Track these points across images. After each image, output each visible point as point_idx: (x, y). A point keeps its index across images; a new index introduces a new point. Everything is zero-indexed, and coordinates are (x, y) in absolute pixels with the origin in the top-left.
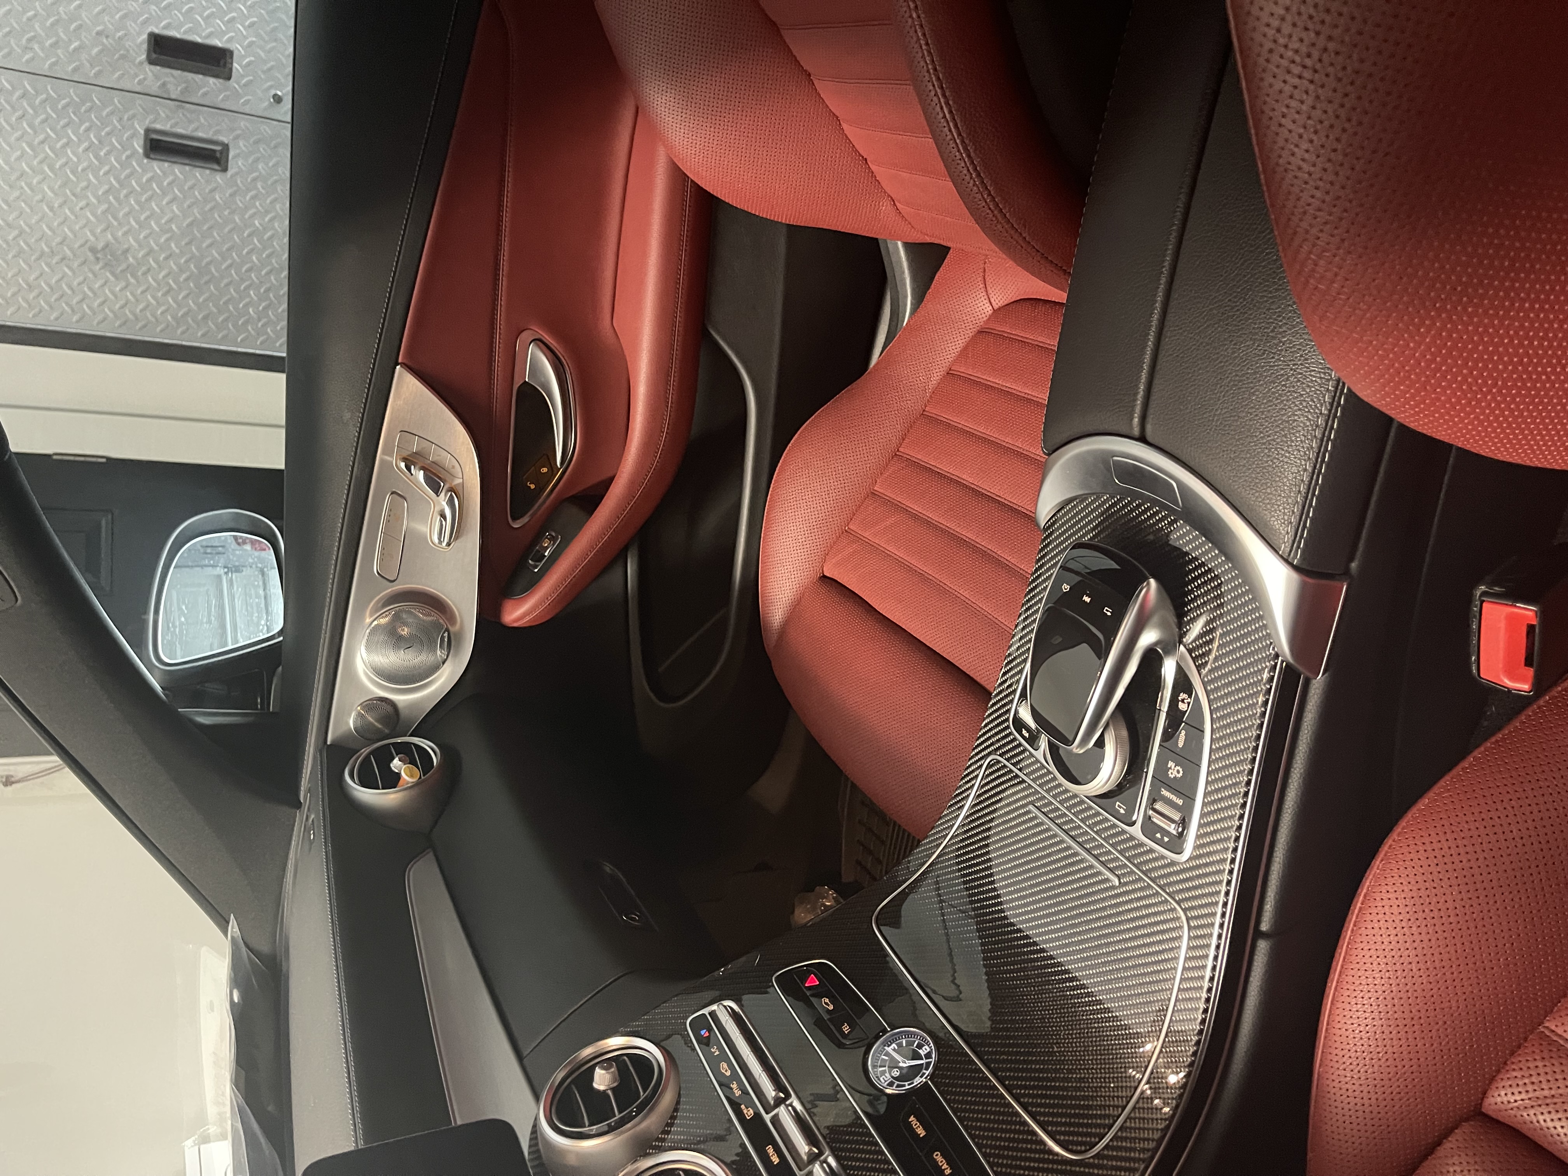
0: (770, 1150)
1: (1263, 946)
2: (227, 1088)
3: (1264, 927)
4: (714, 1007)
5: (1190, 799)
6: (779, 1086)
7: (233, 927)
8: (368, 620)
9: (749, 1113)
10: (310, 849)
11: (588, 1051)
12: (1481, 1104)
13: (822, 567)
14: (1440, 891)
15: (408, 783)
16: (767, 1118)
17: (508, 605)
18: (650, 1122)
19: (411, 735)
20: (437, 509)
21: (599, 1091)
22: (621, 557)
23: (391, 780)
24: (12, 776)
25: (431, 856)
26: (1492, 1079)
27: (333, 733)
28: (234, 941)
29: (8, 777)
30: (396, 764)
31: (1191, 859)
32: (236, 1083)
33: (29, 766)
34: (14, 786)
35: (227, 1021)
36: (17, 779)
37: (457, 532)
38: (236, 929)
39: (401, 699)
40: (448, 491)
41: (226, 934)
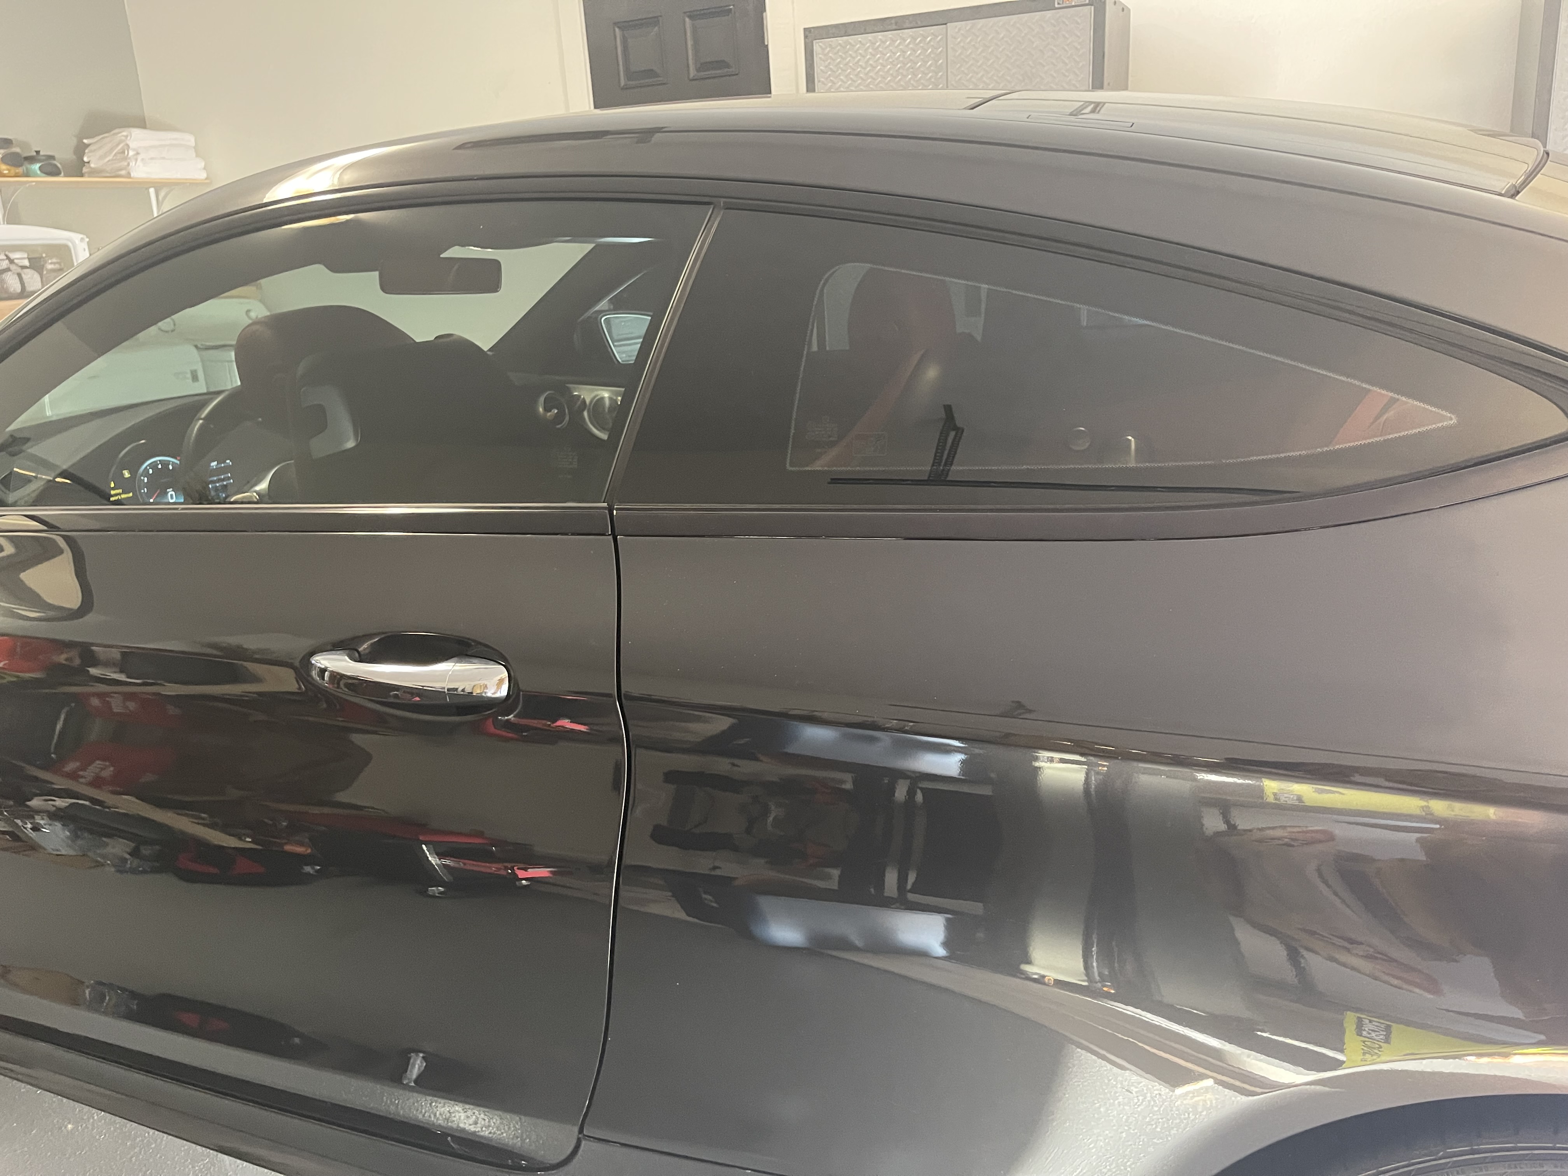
19: (569, 417)
27: (572, 387)
39: (585, 413)
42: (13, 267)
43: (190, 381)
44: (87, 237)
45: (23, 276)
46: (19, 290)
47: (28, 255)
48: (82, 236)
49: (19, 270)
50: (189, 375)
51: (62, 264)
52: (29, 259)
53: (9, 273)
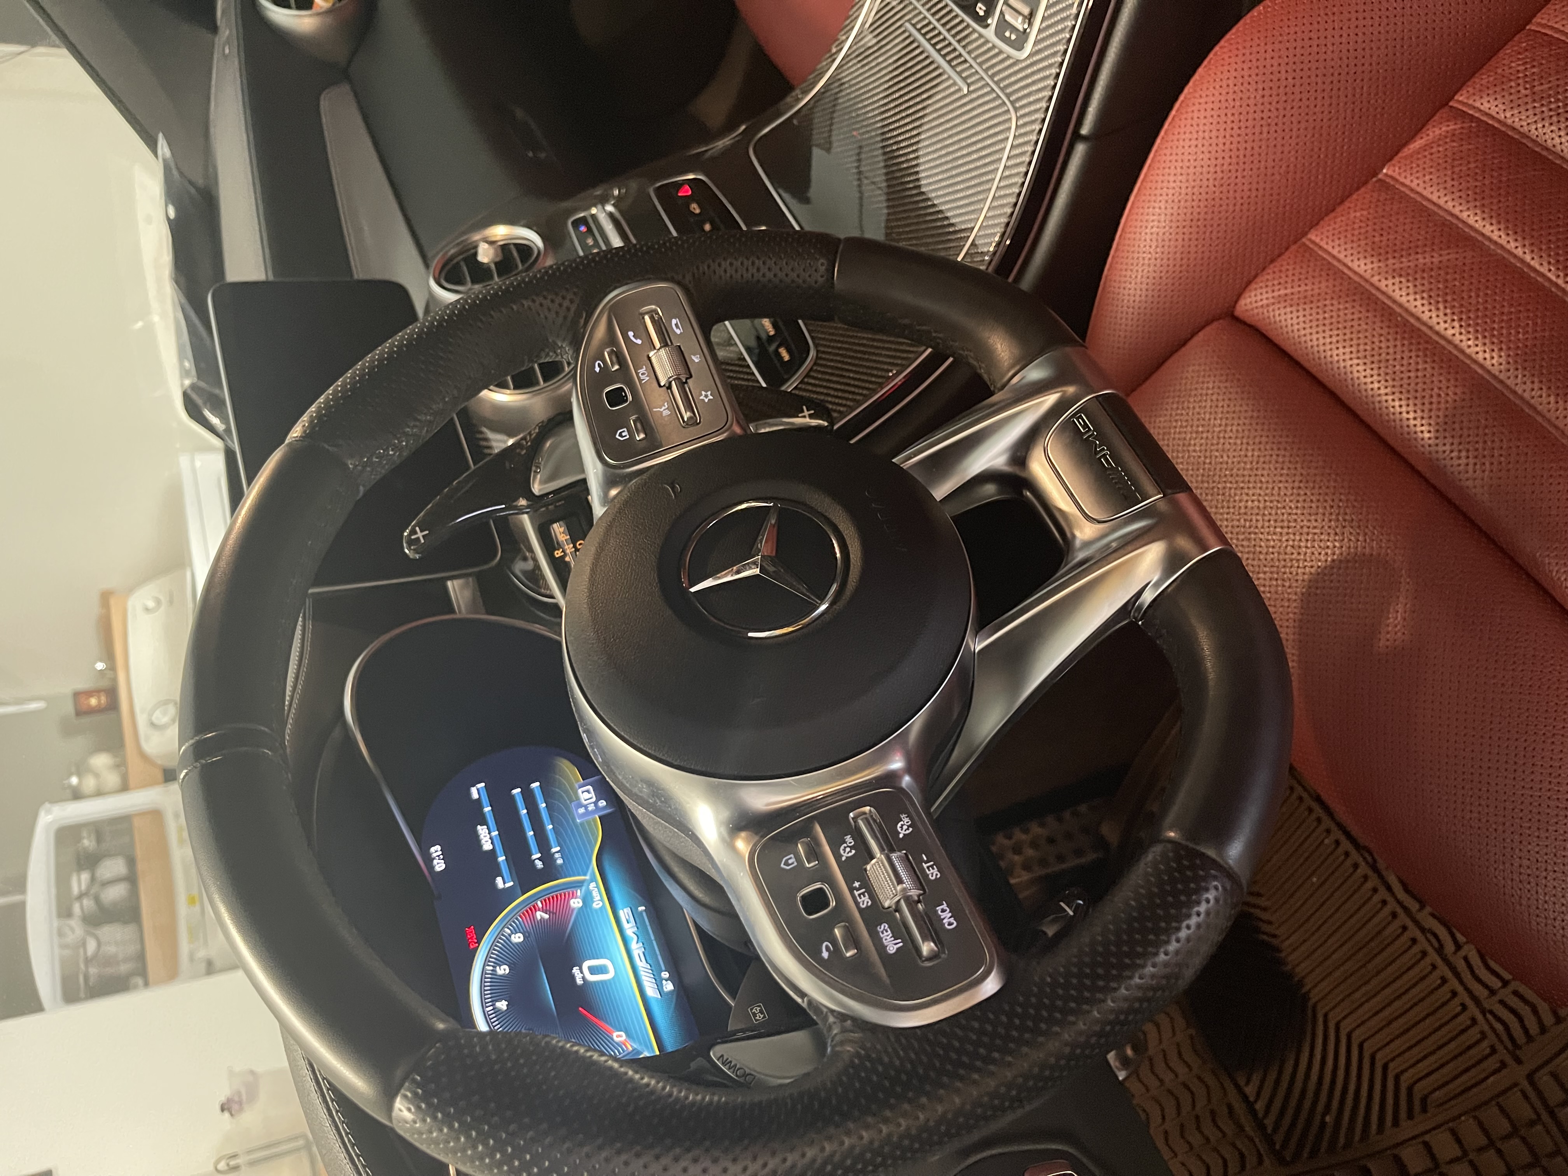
1: (1080, 149)
3: (1084, 131)
4: (590, 211)
7: (161, 143)
10: (226, 62)
11: (475, 236)
12: (1234, 307)
15: (322, 7)
25: (347, 87)
26: (1249, 283)
28: (165, 161)
31: (1031, 55)
32: (176, 280)
35: (166, 233)
38: (164, 146)
41: (157, 154)
44: (44, 805)
45: (104, 879)
46: (125, 885)
48: (45, 812)
51: (91, 829)
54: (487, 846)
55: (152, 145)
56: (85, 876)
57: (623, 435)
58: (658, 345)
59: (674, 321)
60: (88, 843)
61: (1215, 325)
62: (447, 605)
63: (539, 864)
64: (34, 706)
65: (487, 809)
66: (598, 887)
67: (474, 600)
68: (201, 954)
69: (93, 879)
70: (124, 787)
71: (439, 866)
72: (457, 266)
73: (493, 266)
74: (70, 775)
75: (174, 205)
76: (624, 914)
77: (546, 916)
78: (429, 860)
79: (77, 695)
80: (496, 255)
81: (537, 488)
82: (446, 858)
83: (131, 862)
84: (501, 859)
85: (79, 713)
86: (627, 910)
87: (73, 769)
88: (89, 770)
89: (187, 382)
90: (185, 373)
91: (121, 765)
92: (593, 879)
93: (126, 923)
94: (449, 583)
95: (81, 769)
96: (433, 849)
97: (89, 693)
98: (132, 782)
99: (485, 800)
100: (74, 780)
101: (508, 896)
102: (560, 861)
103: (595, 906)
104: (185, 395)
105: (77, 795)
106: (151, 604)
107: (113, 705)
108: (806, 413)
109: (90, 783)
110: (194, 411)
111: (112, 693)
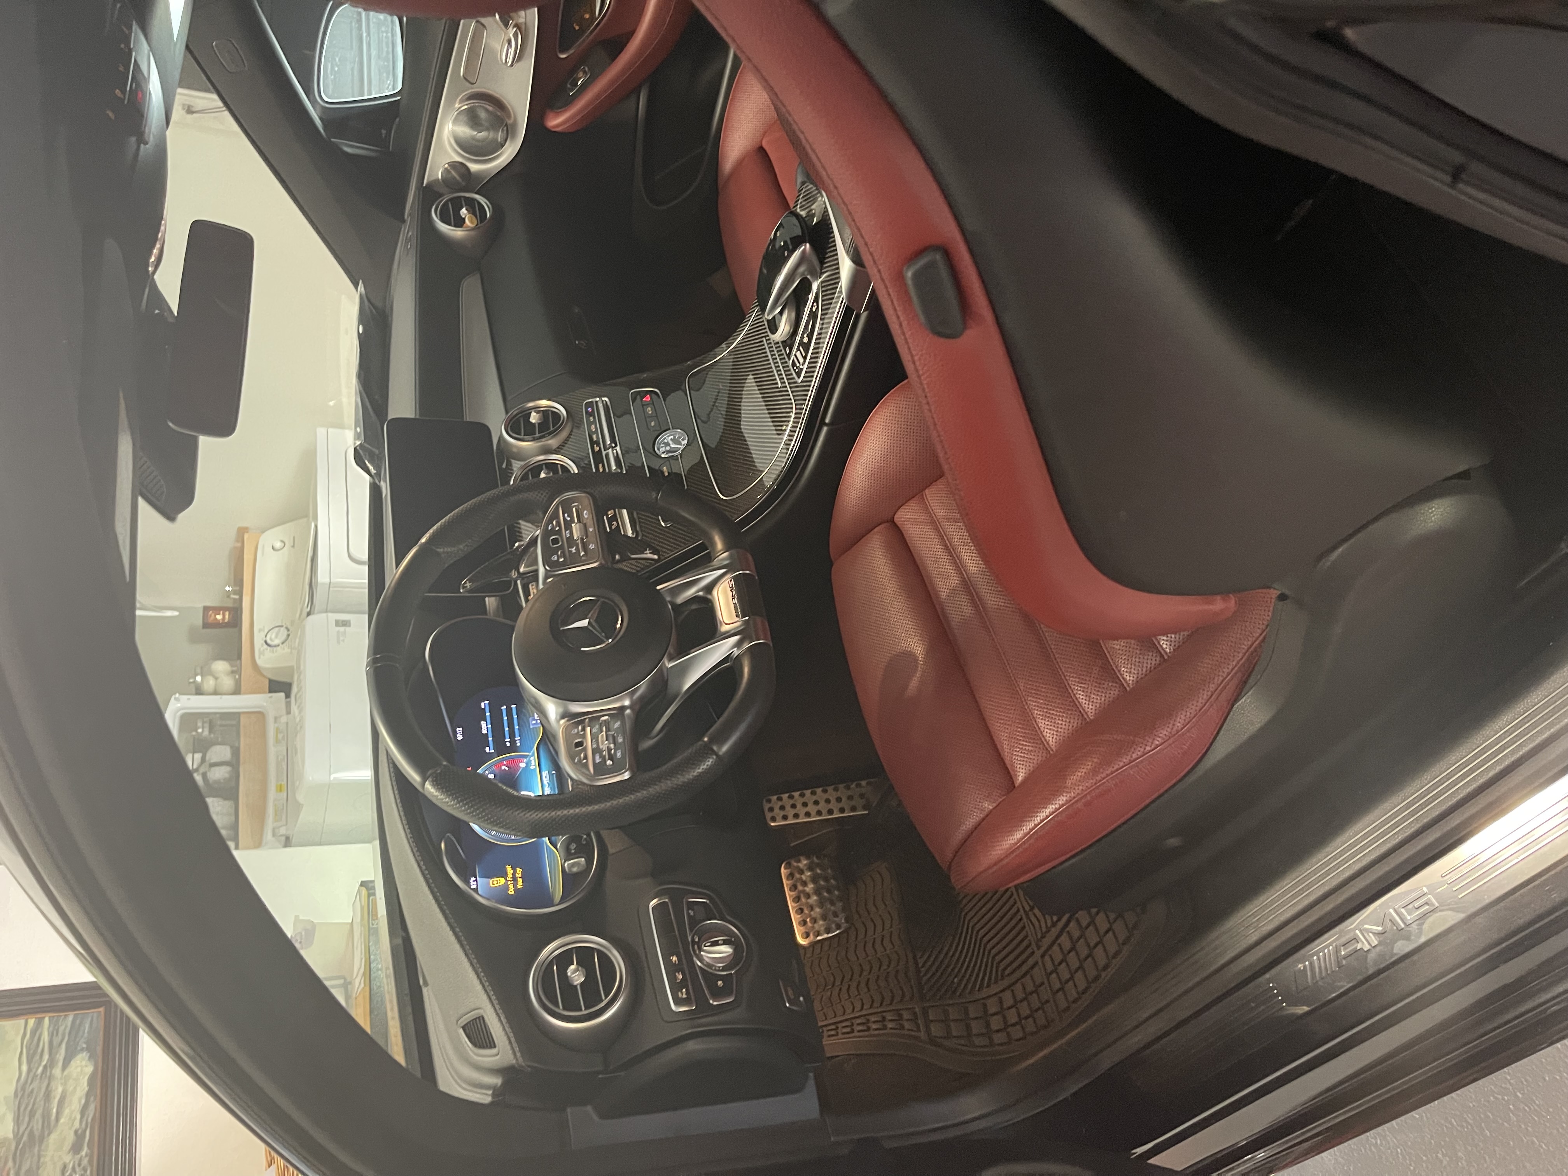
0: (600, 466)
1: (825, 429)
2: (354, 380)
3: (827, 421)
4: (598, 399)
5: (807, 352)
6: (613, 439)
7: (361, 287)
8: (457, 106)
9: (597, 449)
10: (408, 254)
11: (531, 404)
12: (893, 518)
13: (762, 139)
14: (894, 422)
15: (469, 227)
16: (604, 453)
17: (550, 115)
18: (553, 442)
19: (476, 193)
20: (506, 38)
21: (531, 423)
22: (637, 91)
23: (459, 222)
24: (192, 106)
25: (478, 275)
27: (428, 179)
28: (361, 295)
29: (189, 107)
30: (464, 211)
31: (801, 382)
32: (359, 376)
33: (206, 101)
34: (195, 115)
35: (356, 342)
36: (197, 110)
37: (519, 57)
38: (363, 289)
39: (474, 167)
40: (514, 27)
41: (357, 290)
42: (202, 770)
43: (347, 629)
44: (175, 694)
45: (212, 761)
46: (228, 769)
47: (190, 752)
48: (173, 698)
49: (207, 764)
50: (342, 629)
51: (205, 720)
52: (194, 753)
53: (208, 774)
54: (484, 732)
55: (356, 285)
56: (198, 756)
57: (555, 558)
58: (576, 521)
59: (585, 512)
60: (203, 731)
61: (883, 526)
62: (483, 609)
63: (508, 744)
64: (169, 613)
65: (488, 714)
66: (534, 759)
67: (498, 607)
68: (283, 831)
69: (203, 760)
70: (237, 691)
71: (460, 737)
72: (518, 420)
73: (537, 425)
74: (197, 675)
75: (363, 325)
76: (545, 773)
77: (507, 769)
78: (455, 733)
79: (206, 609)
80: (540, 419)
81: (522, 570)
82: (463, 733)
83: (236, 752)
84: (490, 739)
85: (206, 625)
86: (547, 772)
87: (199, 670)
88: (211, 673)
89: (358, 443)
90: (357, 436)
91: (236, 672)
92: (533, 755)
93: (226, 799)
94: (487, 599)
95: (205, 671)
96: (458, 729)
97: (217, 610)
98: (243, 688)
99: (487, 709)
100: (199, 679)
101: (490, 756)
102: (518, 744)
103: (531, 768)
104: (355, 449)
105: (199, 691)
106: (278, 545)
107: (235, 622)
108: (648, 552)
109: (209, 684)
110: (359, 461)
111: (236, 612)
